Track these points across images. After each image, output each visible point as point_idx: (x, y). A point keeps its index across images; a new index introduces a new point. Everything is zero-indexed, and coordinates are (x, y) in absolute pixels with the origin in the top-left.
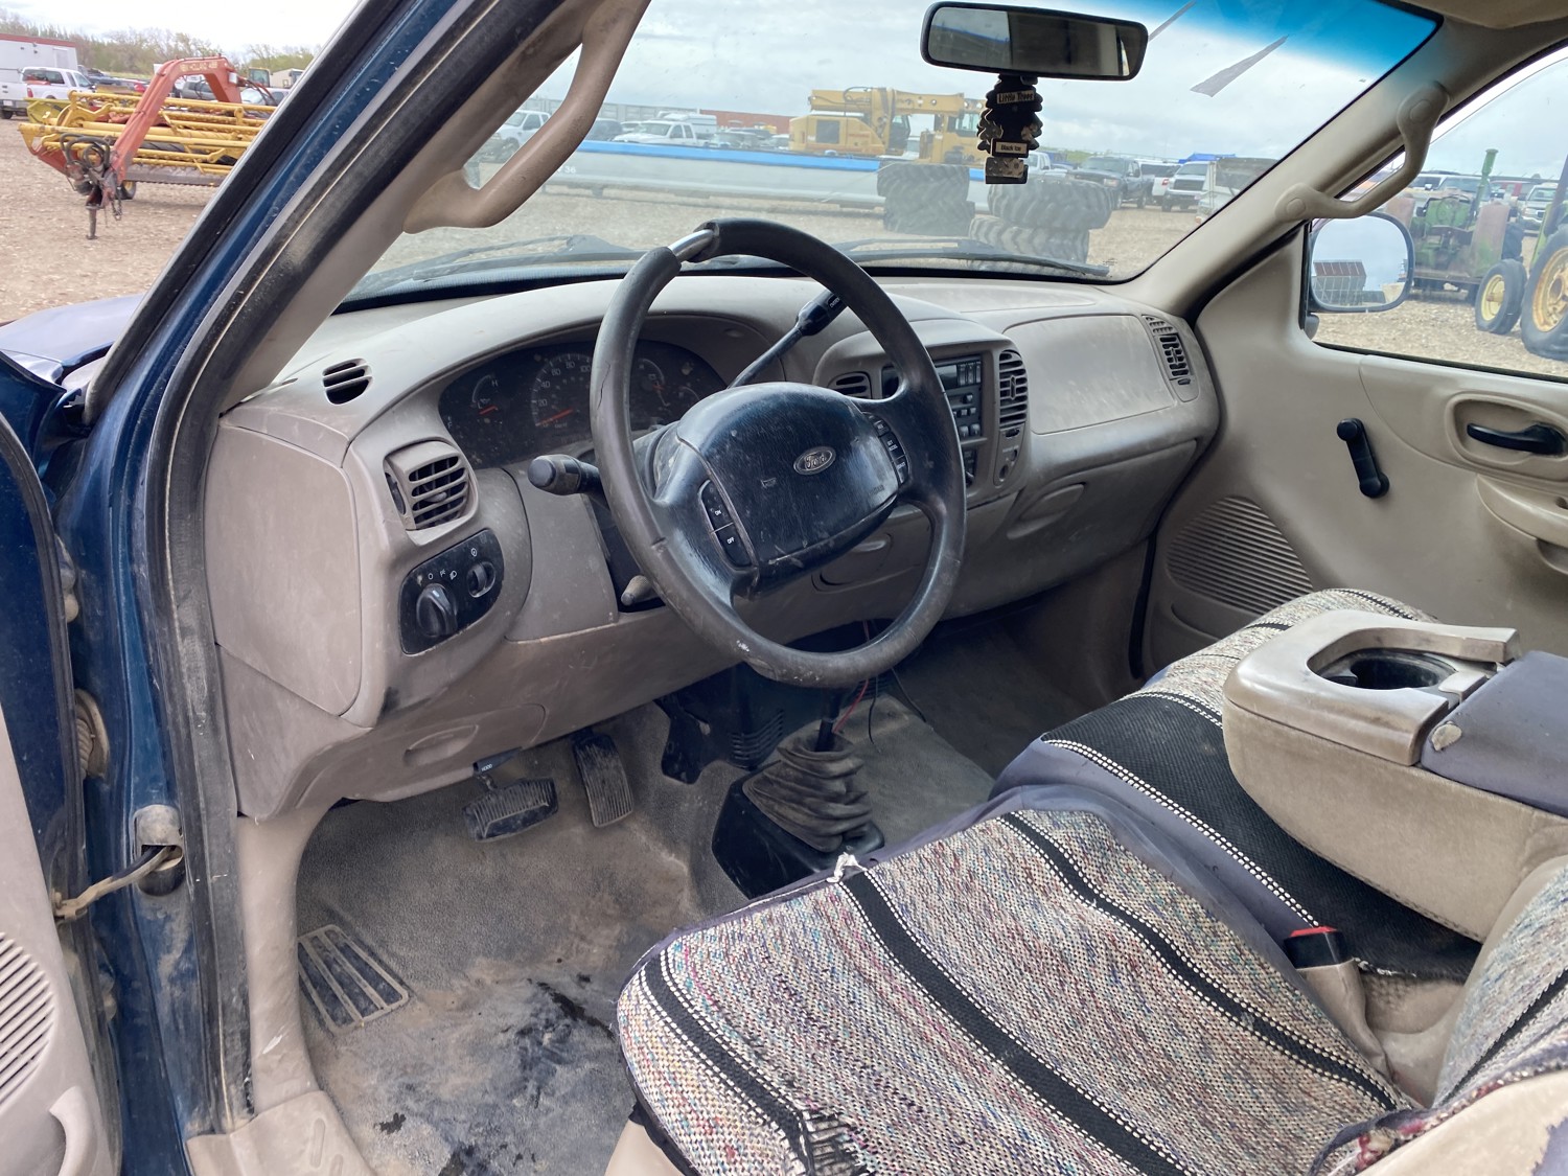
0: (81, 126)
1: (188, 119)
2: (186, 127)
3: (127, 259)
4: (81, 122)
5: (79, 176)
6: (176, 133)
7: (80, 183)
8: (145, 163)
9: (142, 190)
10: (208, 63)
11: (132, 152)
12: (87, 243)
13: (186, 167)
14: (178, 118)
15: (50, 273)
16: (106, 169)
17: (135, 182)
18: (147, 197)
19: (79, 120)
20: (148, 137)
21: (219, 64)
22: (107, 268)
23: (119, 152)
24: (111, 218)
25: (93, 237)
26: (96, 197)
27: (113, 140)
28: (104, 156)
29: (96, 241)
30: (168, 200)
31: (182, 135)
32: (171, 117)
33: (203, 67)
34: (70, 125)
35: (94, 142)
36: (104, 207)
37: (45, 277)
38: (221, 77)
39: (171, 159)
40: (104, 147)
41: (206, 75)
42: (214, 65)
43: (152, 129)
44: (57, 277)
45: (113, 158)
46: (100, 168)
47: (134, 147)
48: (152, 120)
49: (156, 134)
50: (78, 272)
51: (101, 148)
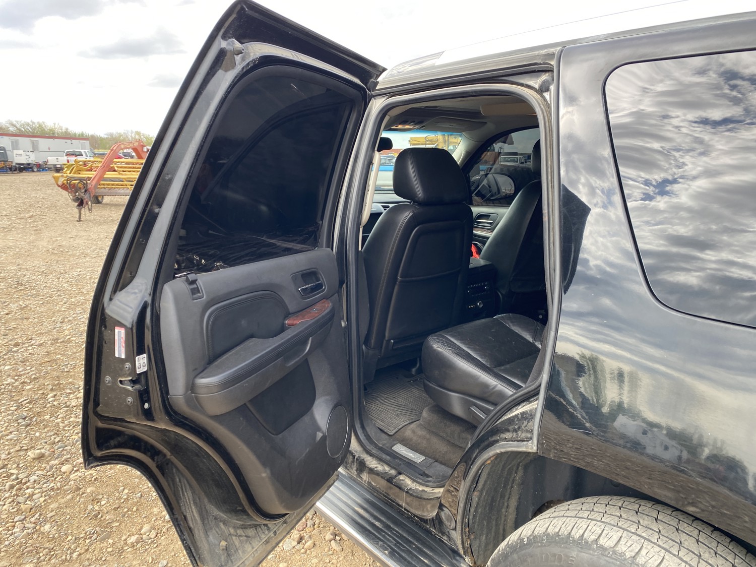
0: (80, 173)
1: (125, 168)
2: (123, 171)
3: (92, 229)
4: (79, 172)
5: (74, 195)
6: (120, 174)
7: (74, 198)
8: (106, 188)
9: (106, 199)
10: (134, 144)
11: (98, 183)
12: (76, 223)
13: (124, 188)
14: (121, 167)
15: (57, 237)
16: (86, 191)
17: (103, 196)
18: (108, 202)
19: (79, 171)
20: (105, 176)
21: (139, 143)
22: (83, 233)
23: (92, 184)
24: (87, 212)
25: (80, 220)
26: (81, 203)
27: (89, 179)
28: (85, 185)
29: (81, 222)
30: (117, 203)
31: (122, 175)
32: (118, 167)
33: (131, 145)
34: (74, 173)
35: (81, 180)
36: (84, 207)
37: (54, 239)
38: (139, 149)
39: (117, 185)
40: (85, 182)
41: (132, 149)
42: (136, 144)
43: (107, 173)
44: (59, 238)
45: (89, 186)
46: (83, 191)
47: (99, 181)
48: (107, 169)
49: (109, 175)
50: (69, 236)
51: (84, 183)
